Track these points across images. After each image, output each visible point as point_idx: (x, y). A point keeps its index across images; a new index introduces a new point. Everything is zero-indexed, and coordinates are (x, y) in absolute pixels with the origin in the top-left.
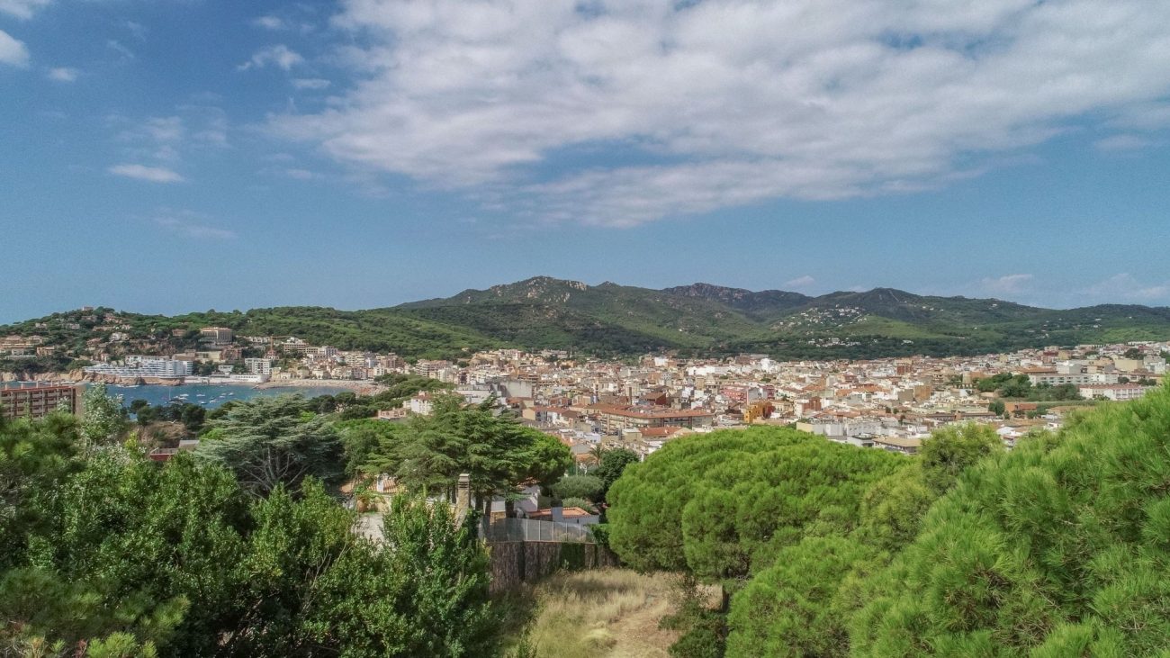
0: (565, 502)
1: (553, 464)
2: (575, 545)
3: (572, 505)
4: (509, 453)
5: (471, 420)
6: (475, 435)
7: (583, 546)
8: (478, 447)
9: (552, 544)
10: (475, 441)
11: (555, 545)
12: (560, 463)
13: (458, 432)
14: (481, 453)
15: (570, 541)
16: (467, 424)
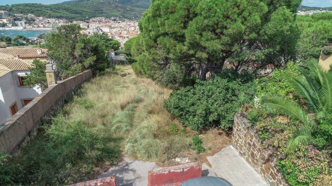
0: (120, 55)
1: (117, 46)
2: (122, 61)
3: (122, 55)
4: (108, 42)
5: (101, 36)
6: (102, 39)
7: (124, 61)
8: (103, 41)
9: (117, 60)
10: (102, 40)
11: (118, 61)
12: (118, 45)
13: (99, 38)
14: (104, 42)
15: (121, 60)
16: (100, 37)
